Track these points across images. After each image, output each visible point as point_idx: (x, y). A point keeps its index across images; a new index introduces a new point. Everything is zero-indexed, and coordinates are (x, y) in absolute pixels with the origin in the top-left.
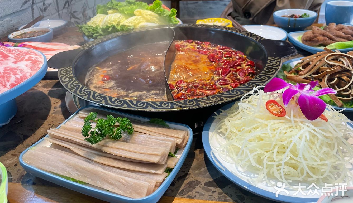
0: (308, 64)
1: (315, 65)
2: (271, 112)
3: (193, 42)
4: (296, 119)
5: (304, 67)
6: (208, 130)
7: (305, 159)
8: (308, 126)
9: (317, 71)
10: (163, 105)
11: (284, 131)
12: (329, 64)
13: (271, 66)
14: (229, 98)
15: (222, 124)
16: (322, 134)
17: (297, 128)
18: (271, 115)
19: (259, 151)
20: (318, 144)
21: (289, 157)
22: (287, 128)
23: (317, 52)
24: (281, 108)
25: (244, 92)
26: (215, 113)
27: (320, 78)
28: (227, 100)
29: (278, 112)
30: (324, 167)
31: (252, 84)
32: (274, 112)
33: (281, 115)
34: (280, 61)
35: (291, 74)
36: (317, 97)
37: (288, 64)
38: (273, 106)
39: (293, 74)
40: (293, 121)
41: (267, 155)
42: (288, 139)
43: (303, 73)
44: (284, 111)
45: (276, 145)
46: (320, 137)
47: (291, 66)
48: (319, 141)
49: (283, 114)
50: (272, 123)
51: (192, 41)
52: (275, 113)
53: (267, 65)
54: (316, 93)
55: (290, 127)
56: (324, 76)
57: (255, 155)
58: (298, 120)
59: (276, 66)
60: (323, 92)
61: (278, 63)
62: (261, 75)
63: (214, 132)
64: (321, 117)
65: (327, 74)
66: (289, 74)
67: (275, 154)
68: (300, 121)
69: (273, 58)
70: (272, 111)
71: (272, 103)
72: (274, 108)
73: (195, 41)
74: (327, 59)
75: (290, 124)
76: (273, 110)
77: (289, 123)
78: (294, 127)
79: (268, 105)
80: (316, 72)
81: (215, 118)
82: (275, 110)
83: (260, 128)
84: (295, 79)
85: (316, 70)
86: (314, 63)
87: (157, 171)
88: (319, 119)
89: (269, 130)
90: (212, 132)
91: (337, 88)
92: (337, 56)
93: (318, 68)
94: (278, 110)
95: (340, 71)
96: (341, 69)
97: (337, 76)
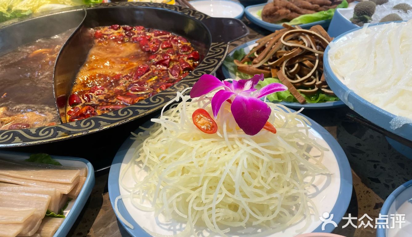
0: (264, 48)
1: (271, 49)
2: (200, 128)
3: (119, 28)
4: (232, 136)
5: (258, 52)
6: (121, 161)
7: (245, 196)
8: (248, 145)
9: (274, 56)
10: (40, 134)
11: (216, 156)
12: (286, 46)
13: (212, 55)
14: (146, 110)
15: (141, 150)
16: (268, 154)
17: (234, 148)
18: (199, 132)
19: (184, 191)
20: (263, 169)
21: (223, 195)
22: (221, 149)
23: (276, 31)
24: (211, 121)
25: (170, 98)
26: (132, 133)
27: (278, 65)
28: (143, 114)
29: (207, 127)
30: (273, 202)
31: (183, 85)
32: (203, 127)
33: (211, 131)
34: (226, 46)
35: (243, 63)
36: (259, 99)
37: (241, 50)
38: (202, 117)
39: (246, 63)
40: (226, 139)
41: (194, 194)
42: (220, 168)
43: (258, 61)
44: (214, 125)
45: (205, 178)
46: (266, 159)
47: (244, 53)
48: (265, 164)
49: (213, 129)
50: (200, 145)
51: (118, 26)
52: (204, 129)
53: (209, 54)
54: (259, 93)
55: (225, 148)
56: (282, 63)
57: (178, 197)
58: (235, 136)
59: (220, 55)
60: (269, 91)
61: (223, 50)
62: (198, 70)
63: (130, 163)
64: (267, 127)
65: (285, 60)
66: (241, 64)
67: (204, 193)
68: (238, 138)
69: (218, 43)
70: (199, 125)
71: (199, 115)
72: (203, 121)
73: (123, 26)
74: (284, 39)
75: (224, 144)
76: (201, 124)
77: (223, 142)
78: (230, 147)
79: (194, 118)
80: (273, 58)
81: (135, 140)
82: (203, 124)
83: (185, 154)
84: (247, 70)
85: (272, 55)
86: (270, 46)
88: (263, 132)
89: (194, 158)
90: (127, 163)
91: (298, 77)
92: (297, 34)
93: (275, 52)
94: (208, 124)
95: (301, 54)
96: (301, 51)
97: (297, 61)
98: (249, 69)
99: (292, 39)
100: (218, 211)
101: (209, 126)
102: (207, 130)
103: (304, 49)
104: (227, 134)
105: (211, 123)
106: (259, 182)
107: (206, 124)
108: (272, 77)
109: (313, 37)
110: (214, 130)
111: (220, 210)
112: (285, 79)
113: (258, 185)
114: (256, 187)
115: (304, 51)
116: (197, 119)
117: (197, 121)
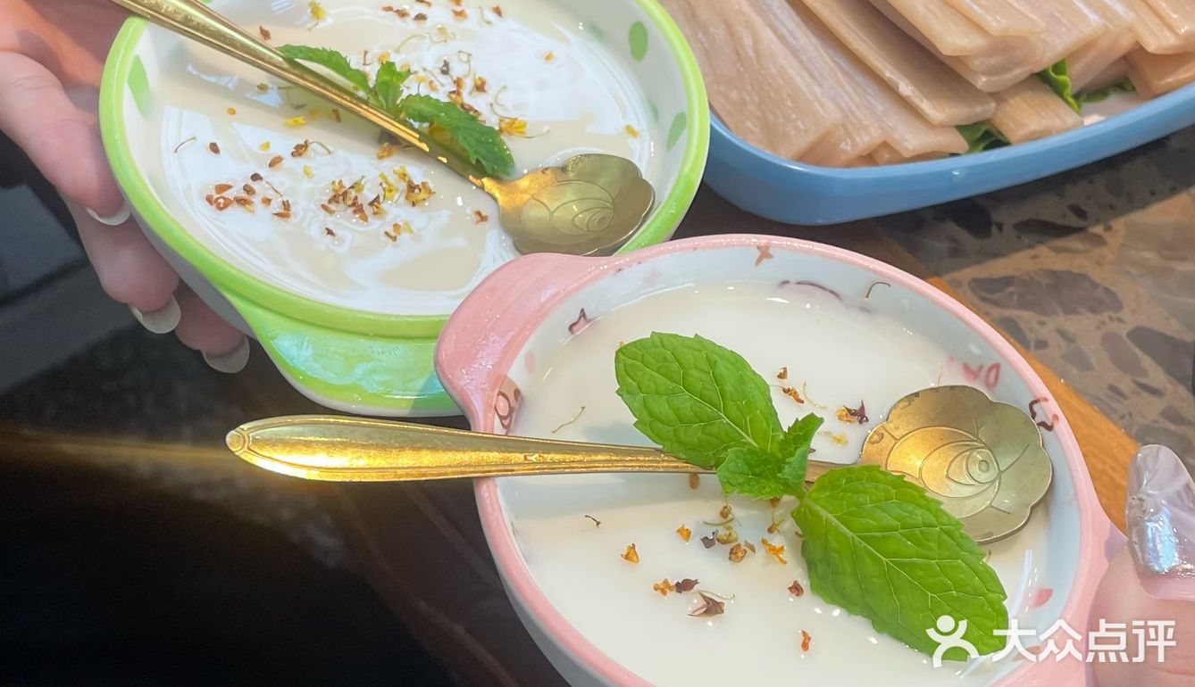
87: (926, 98)
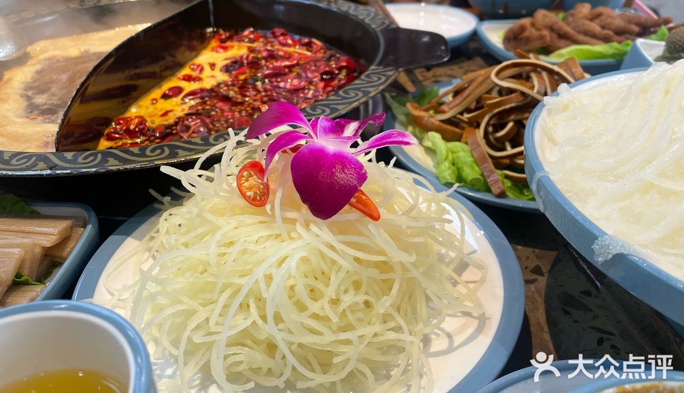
2: (243, 195)
5: (456, 94)
8: (316, 236)
12: (502, 87)
17: (290, 238)
18: (243, 202)
22: (269, 237)
24: (261, 184)
32: (248, 194)
33: (260, 202)
35: (426, 110)
38: (251, 176)
39: (431, 112)
40: (279, 219)
41: (202, 313)
43: (447, 108)
44: (266, 191)
45: (227, 286)
49: (262, 198)
52: (250, 196)
55: (276, 236)
56: (483, 117)
58: (297, 216)
65: (489, 112)
66: (418, 111)
67: (217, 312)
70: (244, 190)
71: (249, 171)
72: (251, 182)
74: (498, 74)
75: (274, 229)
76: (247, 189)
79: (239, 175)
82: (251, 188)
85: (472, 100)
91: (508, 147)
92: (528, 68)
93: (478, 96)
94: (256, 188)
95: (520, 104)
96: (521, 98)
97: (512, 117)
98: (427, 120)
99: (514, 77)
100: (238, 350)
101: (258, 192)
102: (254, 199)
103: (529, 95)
104: (281, 210)
105: (262, 187)
106: (323, 308)
107: (254, 189)
108: (462, 140)
109: (556, 77)
110: (264, 200)
111: (241, 350)
112: (479, 145)
113: (321, 314)
114: (315, 316)
115: (528, 100)
116: (243, 179)
117: (243, 181)
